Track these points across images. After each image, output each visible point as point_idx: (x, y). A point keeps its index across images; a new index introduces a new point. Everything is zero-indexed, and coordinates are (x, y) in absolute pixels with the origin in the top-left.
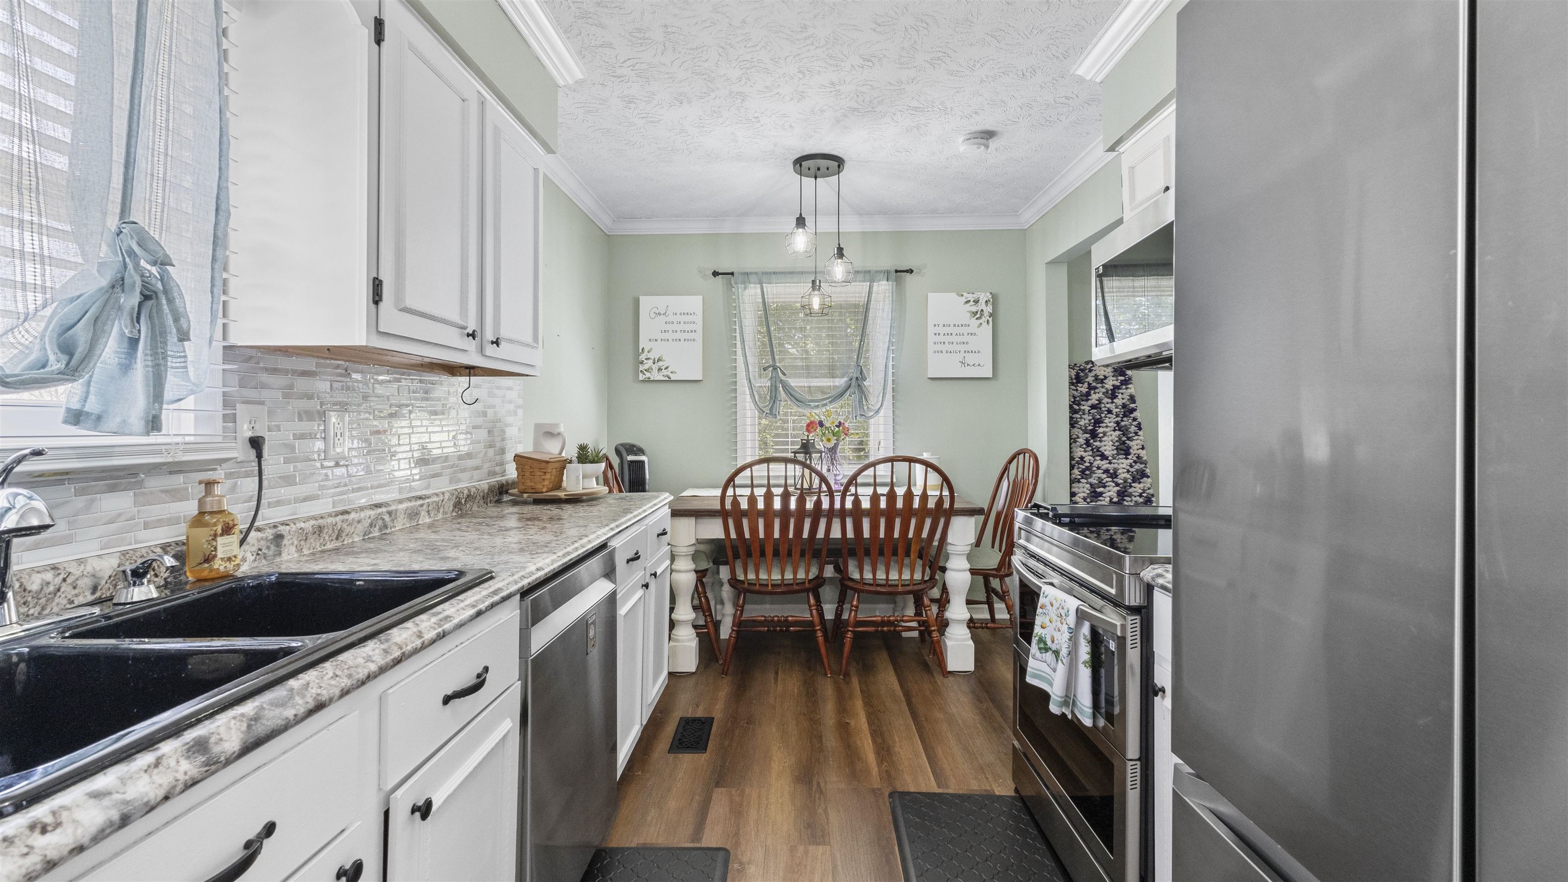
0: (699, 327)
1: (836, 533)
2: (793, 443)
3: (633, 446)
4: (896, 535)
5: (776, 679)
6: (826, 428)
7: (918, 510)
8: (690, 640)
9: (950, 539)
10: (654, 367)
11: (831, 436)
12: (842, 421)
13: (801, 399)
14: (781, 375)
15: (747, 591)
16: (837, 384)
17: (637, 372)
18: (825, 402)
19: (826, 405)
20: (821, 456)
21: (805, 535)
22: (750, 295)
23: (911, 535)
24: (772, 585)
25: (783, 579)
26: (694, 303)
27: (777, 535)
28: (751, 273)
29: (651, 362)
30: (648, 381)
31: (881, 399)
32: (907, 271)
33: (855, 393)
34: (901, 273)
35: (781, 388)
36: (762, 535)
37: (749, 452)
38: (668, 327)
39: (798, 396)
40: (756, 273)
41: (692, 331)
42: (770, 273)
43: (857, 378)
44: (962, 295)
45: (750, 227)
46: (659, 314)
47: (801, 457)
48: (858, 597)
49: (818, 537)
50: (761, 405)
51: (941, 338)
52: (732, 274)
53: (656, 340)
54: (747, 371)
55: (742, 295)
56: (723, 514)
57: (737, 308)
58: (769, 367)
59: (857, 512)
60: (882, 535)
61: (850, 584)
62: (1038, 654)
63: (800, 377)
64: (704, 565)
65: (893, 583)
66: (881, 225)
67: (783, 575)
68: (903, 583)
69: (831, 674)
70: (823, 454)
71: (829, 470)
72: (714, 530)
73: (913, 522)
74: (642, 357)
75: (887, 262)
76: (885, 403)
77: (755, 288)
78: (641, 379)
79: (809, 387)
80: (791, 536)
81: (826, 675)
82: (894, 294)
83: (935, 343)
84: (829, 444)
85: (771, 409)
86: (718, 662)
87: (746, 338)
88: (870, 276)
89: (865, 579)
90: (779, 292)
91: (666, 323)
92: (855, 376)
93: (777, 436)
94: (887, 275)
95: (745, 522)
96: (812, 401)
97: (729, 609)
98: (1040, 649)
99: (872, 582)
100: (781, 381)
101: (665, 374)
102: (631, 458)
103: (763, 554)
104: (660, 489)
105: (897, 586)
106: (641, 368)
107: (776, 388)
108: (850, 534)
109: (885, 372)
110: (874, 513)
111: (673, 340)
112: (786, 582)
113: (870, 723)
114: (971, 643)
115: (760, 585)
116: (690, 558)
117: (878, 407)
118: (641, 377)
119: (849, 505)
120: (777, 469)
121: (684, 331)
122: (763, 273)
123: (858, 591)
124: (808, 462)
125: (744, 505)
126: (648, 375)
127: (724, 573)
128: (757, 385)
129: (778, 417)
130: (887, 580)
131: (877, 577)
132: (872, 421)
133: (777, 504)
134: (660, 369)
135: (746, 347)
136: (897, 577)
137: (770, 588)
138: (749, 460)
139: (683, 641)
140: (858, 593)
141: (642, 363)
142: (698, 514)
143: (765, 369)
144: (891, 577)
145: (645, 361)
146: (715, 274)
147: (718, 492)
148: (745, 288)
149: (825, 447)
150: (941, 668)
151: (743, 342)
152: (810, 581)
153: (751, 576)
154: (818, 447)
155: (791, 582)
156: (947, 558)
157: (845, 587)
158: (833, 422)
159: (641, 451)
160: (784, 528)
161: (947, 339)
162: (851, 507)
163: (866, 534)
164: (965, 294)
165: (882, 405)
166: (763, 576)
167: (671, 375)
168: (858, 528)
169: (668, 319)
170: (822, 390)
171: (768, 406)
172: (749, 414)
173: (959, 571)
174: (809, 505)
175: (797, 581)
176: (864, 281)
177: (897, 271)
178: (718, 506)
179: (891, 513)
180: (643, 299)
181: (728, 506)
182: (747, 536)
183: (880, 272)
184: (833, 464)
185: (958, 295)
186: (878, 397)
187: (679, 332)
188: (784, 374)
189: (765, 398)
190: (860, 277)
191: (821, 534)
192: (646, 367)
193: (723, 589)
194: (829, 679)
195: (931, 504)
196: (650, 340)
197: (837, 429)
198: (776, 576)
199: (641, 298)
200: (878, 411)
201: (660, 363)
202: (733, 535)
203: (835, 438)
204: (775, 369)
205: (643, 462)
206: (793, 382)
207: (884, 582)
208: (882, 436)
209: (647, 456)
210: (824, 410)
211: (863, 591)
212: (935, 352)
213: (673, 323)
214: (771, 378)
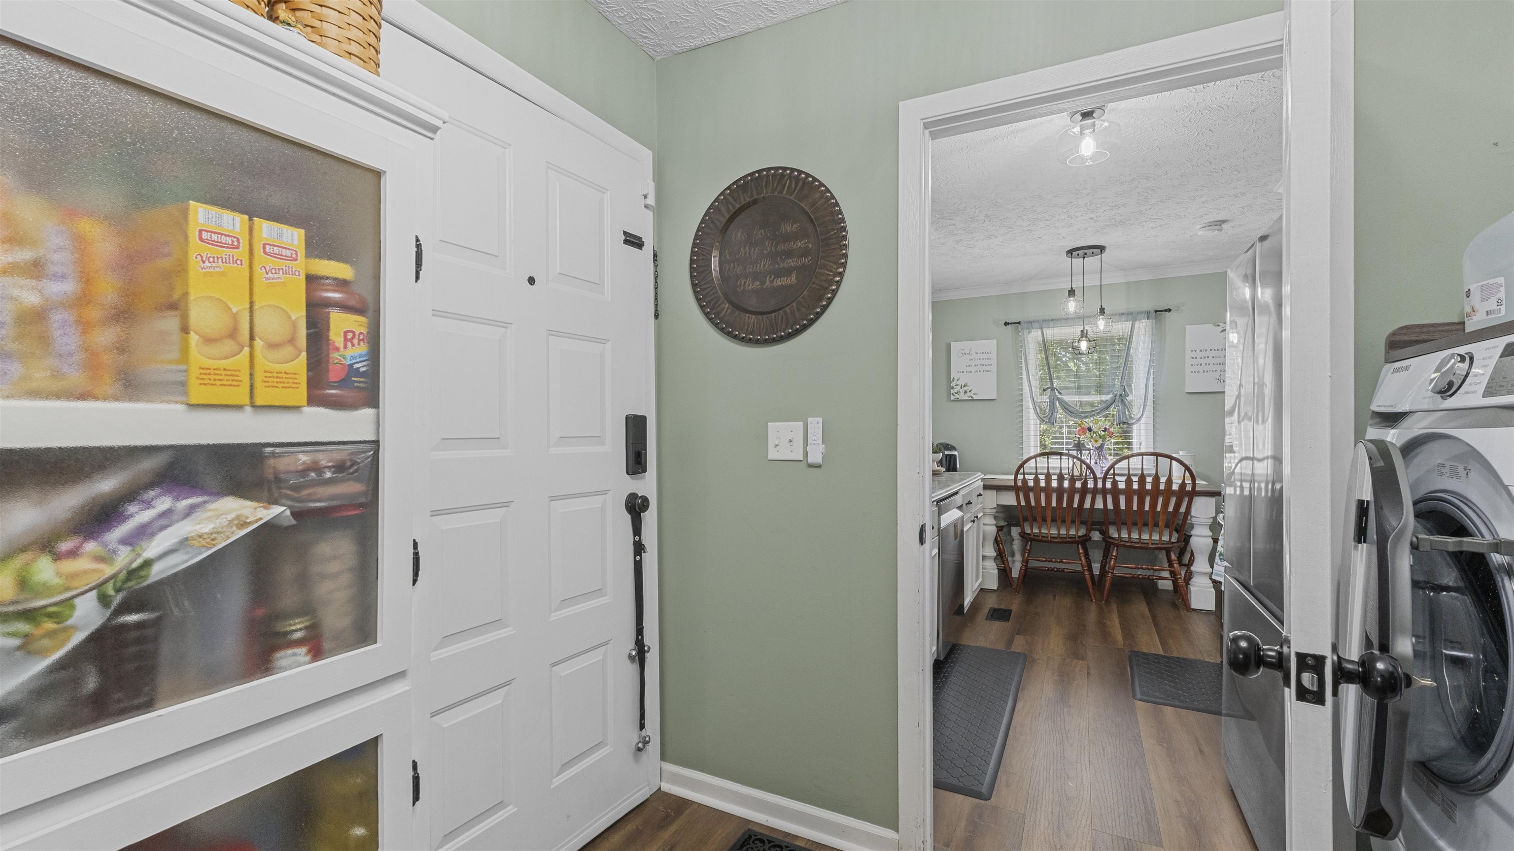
0: (994, 362)
1: (1099, 505)
2: (1067, 444)
3: (948, 445)
4: (1147, 508)
5: (1054, 599)
6: (1094, 432)
7: (1164, 490)
8: (993, 569)
9: (1193, 513)
10: (961, 390)
11: (1098, 438)
12: (1108, 427)
13: (1074, 412)
14: (1057, 393)
15: (1032, 540)
16: (1103, 399)
17: (949, 394)
18: (1093, 413)
19: (1094, 415)
20: (1090, 453)
21: (1075, 505)
22: (1033, 338)
23: (1159, 509)
24: (1051, 537)
25: (1059, 534)
26: (991, 345)
27: (1054, 504)
28: (1034, 322)
29: (959, 387)
30: (957, 400)
31: (1142, 410)
32: (1166, 311)
33: (1119, 406)
34: (1159, 313)
35: (1057, 403)
36: (1043, 504)
37: (1032, 449)
38: (970, 363)
39: (1071, 409)
40: (1038, 321)
41: (989, 365)
42: (1049, 320)
43: (1121, 395)
44: (1219, 325)
45: (1032, 288)
46: (965, 354)
47: (1074, 453)
48: (1117, 550)
49: (1085, 507)
50: (1042, 416)
51: (1199, 361)
52: (1019, 323)
53: (963, 372)
54: (1031, 391)
55: (1027, 338)
56: (1015, 488)
57: (1023, 348)
58: (1048, 388)
59: (1115, 492)
60: (1135, 508)
61: (1110, 540)
62: (1219, 562)
63: (1073, 394)
64: (1002, 523)
65: (1145, 541)
66: (1143, 276)
67: (1059, 532)
68: (1153, 542)
69: (1095, 600)
70: (1092, 451)
71: (1096, 463)
72: (1009, 499)
73: (1160, 500)
74: (953, 384)
75: (1149, 304)
76: (1145, 413)
77: (1037, 331)
78: (952, 399)
79: (1081, 402)
80: (1065, 505)
81: (1092, 600)
82: (1154, 329)
83: (1192, 365)
84: (1096, 444)
85: (1050, 419)
86: (1012, 587)
87: (1030, 369)
88: (1132, 316)
89: (1122, 538)
90: (1053, 333)
91: (970, 360)
92: (1119, 393)
93: (1055, 438)
94: (1148, 315)
95: (1031, 495)
96: (1082, 412)
97: (1018, 557)
98: (1221, 559)
99: (1127, 540)
100: (1058, 399)
101: (969, 395)
102: (947, 452)
103: (1044, 520)
104: (975, 470)
105: (1148, 544)
106: (952, 391)
107: (1054, 404)
108: (1110, 506)
109: (1146, 389)
110: (1129, 492)
111: (975, 372)
112: (1061, 536)
113: (1121, 624)
114: (1213, 590)
115: (1042, 537)
116: (992, 516)
117: (1139, 416)
118: (952, 398)
119: (1108, 485)
120: (1054, 462)
121: (983, 365)
122: (1043, 321)
123: (1117, 546)
124: (1079, 456)
125: (1031, 484)
126: (957, 396)
127: (1015, 531)
128: (1039, 401)
129: (1055, 424)
130: (1140, 538)
131: (1132, 537)
132: (1135, 427)
133: (1054, 484)
134: (965, 392)
135: (1030, 374)
136: (1148, 537)
137: (1049, 539)
138: (1032, 454)
139: (989, 569)
140: (1117, 547)
141: (953, 388)
142: (999, 488)
143: (1044, 390)
144: (1142, 537)
145: (955, 387)
146: (1006, 324)
147: (1012, 477)
148: (1029, 332)
149: (1093, 446)
150: (1186, 605)
151: (1028, 371)
152: (1079, 537)
153: (1036, 531)
154: (1087, 446)
155: (1065, 536)
156: (1192, 526)
157: (1108, 544)
158: (1100, 428)
159: (954, 448)
160: (1060, 500)
161: (1204, 361)
162: (1110, 487)
163: (1123, 506)
164: (1221, 324)
165: (1142, 415)
166: (1044, 531)
167: (974, 396)
168: (1116, 503)
169: (971, 357)
170: (1091, 404)
171: (1047, 416)
172: (1032, 422)
173: (1201, 536)
174: (1078, 485)
175: (1070, 536)
176: (1127, 321)
177: (1156, 311)
178: (1012, 484)
179: (1142, 493)
180: (954, 345)
181: (1019, 483)
182: (1033, 504)
183: (1141, 313)
184: (1100, 459)
185: (1214, 325)
186: (1140, 408)
187: (979, 365)
188: (1060, 394)
189: (1045, 411)
190: (1124, 318)
191: (1087, 505)
192: (956, 391)
193: (1014, 543)
194: (1094, 604)
195: (1175, 487)
196: (958, 372)
197: (1103, 433)
198: (1054, 531)
199: (952, 344)
200: (1139, 420)
201: (966, 388)
202: (1023, 503)
203: (1101, 440)
204: (1053, 389)
205: (955, 456)
206: (1066, 398)
207: (1138, 541)
208: (1143, 438)
209: (958, 452)
210: (1092, 419)
211: (1120, 545)
212: (1192, 372)
213: (975, 359)
214: (1050, 396)
